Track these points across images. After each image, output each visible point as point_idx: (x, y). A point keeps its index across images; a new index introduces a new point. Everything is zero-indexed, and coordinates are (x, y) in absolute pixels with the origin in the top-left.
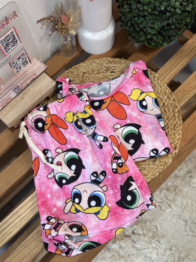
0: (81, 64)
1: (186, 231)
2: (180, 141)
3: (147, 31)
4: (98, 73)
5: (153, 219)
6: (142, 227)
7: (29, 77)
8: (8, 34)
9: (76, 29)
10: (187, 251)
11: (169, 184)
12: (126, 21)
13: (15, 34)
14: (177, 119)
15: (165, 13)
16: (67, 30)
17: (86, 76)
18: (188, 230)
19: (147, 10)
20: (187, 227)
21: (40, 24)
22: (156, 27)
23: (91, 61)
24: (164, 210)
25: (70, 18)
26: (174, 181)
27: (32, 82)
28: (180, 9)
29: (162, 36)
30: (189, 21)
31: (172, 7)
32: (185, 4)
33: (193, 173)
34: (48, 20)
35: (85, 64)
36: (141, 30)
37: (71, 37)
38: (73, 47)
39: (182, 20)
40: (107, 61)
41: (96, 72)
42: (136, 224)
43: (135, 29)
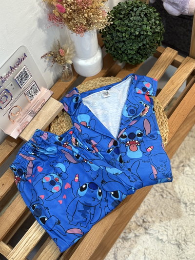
0: (79, 86)
1: (187, 212)
2: (168, 134)
3: (128, 52)
6: (150, 215)
7: (40, 103)
8: (21, 71)
9: (71, 59)
10: (191, 229)
12: (110, 47)
13: (26, 70)
14: (163, 117)
15: (140, 37)
16: (65, 61)
18: (188, 210)
19: (125, 37)
20: (187, 208)
21: (43, 59)
22: (134, 48)
23: (87, 82)
24: (166, 198)
25: (67, 51)
27: (42, 106)
28: (151, 32)
29: (140, 55)
30: (159, 39)
31: (144, 31)
32: (154, 27)
33: (184, 162)
34: (50, 55)
35: (82, 86)
36: (123, 52)
37: (68, 65)
38: (70, 74)
39: (154, 40)
40: (99, 80)
42: (145, 214)
43: (118, 52)
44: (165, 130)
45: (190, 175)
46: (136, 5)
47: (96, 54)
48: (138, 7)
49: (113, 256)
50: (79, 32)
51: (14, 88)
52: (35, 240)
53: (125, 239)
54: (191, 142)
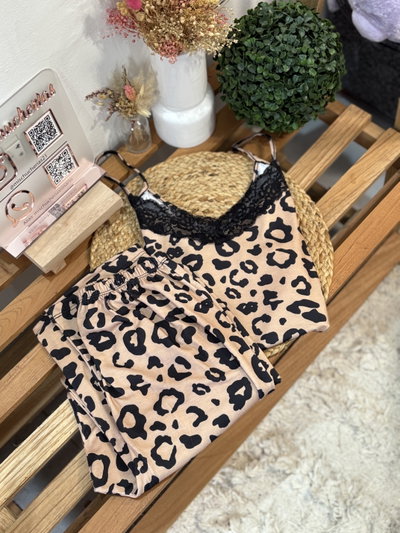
0: (160, 165)
2: (330, 281)
3: (264, 106)
4: (190, 178)
5: (297, 428)
6: (277, 443)
7: (75, 190)
8: (40, 121)
9: (150, 108)
11: (323, 365)
12: (229, 90)
13: (52, 120)
14: (324, 245)
15: (291, 77)
16: (135, 109)
17: (169, 183)
20: (358, 437)
21: (90, 102)
22: (277, 98)
23: (176, 159)
24: (316, 412)
25: (139, 90)
26: (331, 361)
27: (80, 197)
28: (316, 69)
29: (288, 113)
30: (332, 87)
31: (301, 66)
32: (324, 61)
33: (363, 344)
34: (104, 95)
35: (166, 165)
36: (254, 104)
37: (142, 119)
38: (145, 136)
39: (320, 87)
40: (203, 157)
41: (186, 177)
42: (268, 439)
43: (244, 103)
44: (325, 271)
45: (371, 370)
46: (292, 11)
47: (201, 102)
48: (295, 16)
49: (193, 521)
50: (167, 53)
51: (22, 154)
52: (30, 467)
53: (221, 488)
54: (382, 305)
